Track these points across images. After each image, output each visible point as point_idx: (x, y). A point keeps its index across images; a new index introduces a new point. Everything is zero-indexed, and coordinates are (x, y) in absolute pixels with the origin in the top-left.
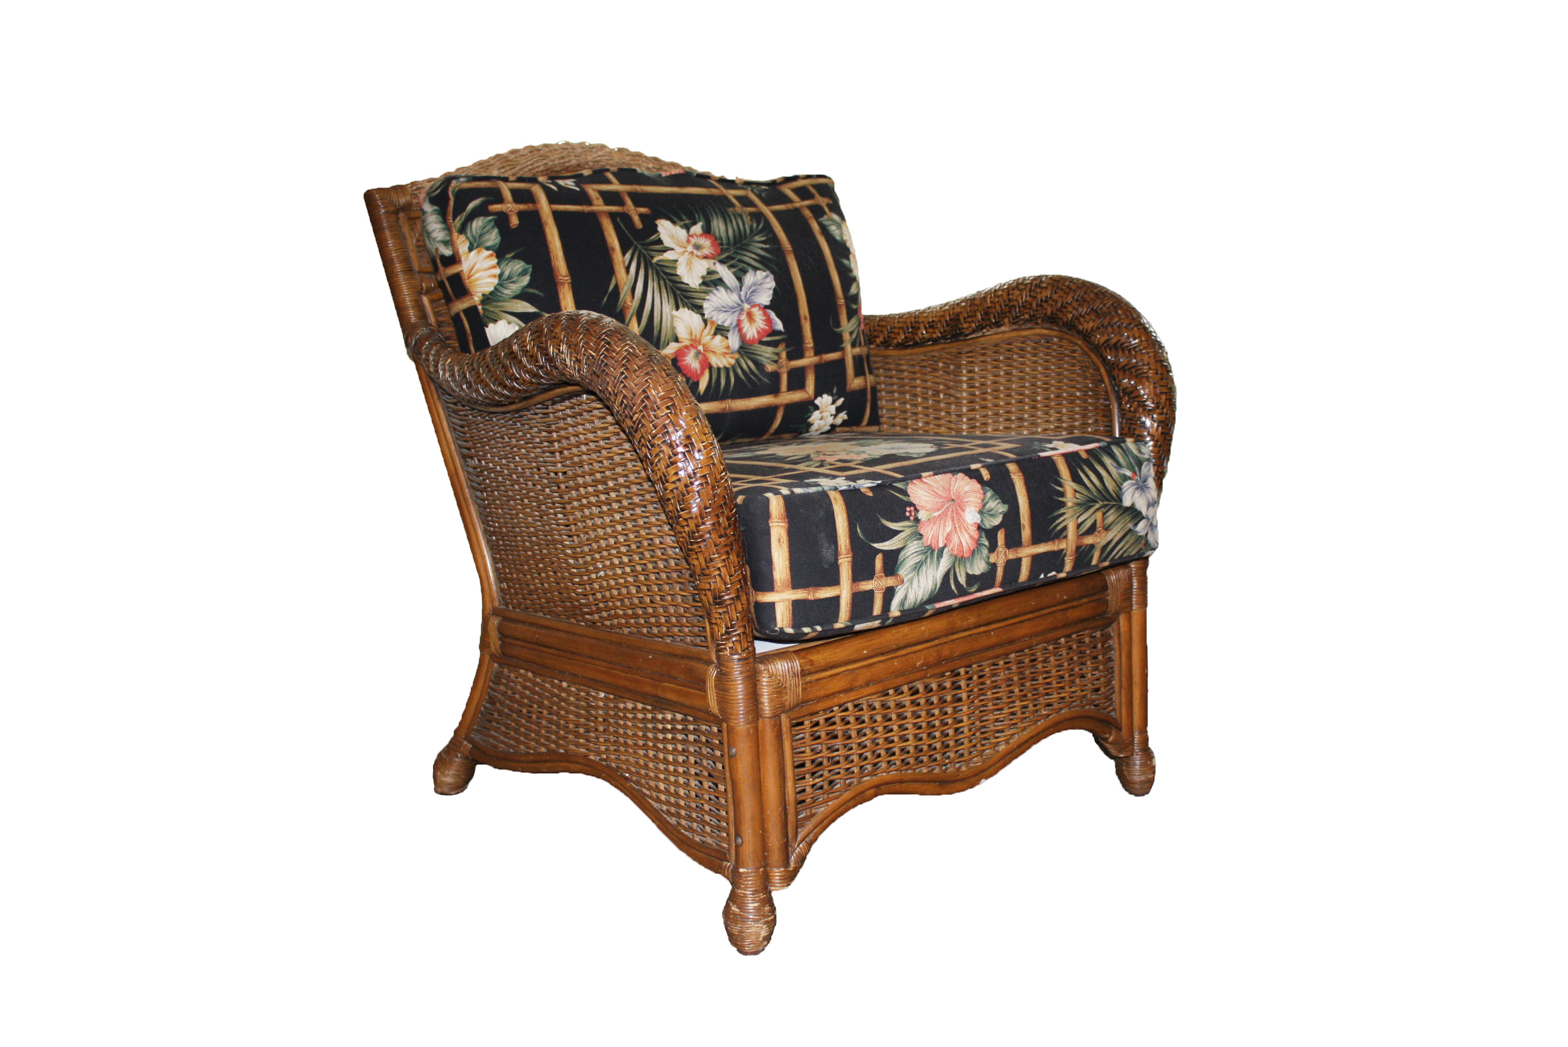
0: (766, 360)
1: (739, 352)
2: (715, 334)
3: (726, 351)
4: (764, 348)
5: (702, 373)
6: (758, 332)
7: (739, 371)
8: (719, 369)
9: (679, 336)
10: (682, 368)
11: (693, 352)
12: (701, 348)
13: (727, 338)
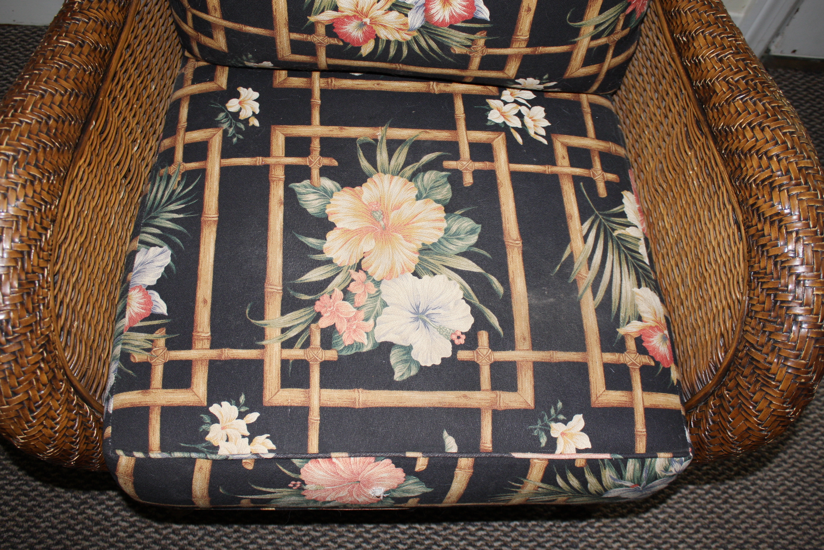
0: (454, 43)
1: (419, 30)
2: (390, 9)
3: (402, 27)
4: (453, 32)
5: (366, 41)
6: (452, 17)
7: (416, 48)
8: (388, 42)
9: (339, 5)
10: (339, 35)
11: (355, 23)
12: (367, 21)
13: (406, 15)
